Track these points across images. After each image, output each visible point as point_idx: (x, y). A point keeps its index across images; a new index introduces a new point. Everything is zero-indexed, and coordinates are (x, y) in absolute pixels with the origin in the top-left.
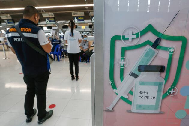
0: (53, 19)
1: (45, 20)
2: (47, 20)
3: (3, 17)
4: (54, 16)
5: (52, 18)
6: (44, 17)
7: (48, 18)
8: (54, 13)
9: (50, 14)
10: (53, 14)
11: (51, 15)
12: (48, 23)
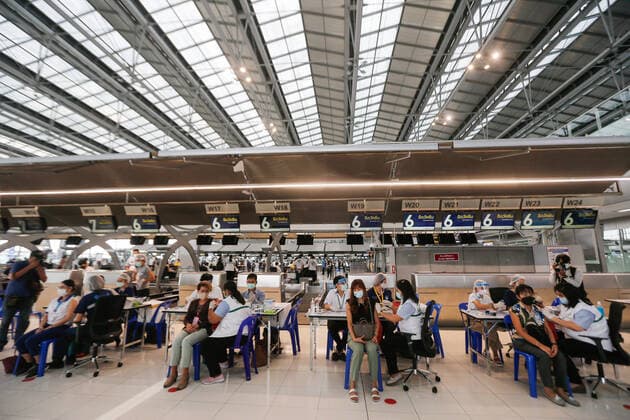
0: (152, 221)
1: (130, 223)
2: (135, 223)
3: (17, 213)
4: (155, 214)
5: (150, 217)
6: (128, 214)
7: (140, 218)
8: (157, 206)
9: (148, 206)
10: (153, 207)
11: (150, 209)
12: (138, 229)
